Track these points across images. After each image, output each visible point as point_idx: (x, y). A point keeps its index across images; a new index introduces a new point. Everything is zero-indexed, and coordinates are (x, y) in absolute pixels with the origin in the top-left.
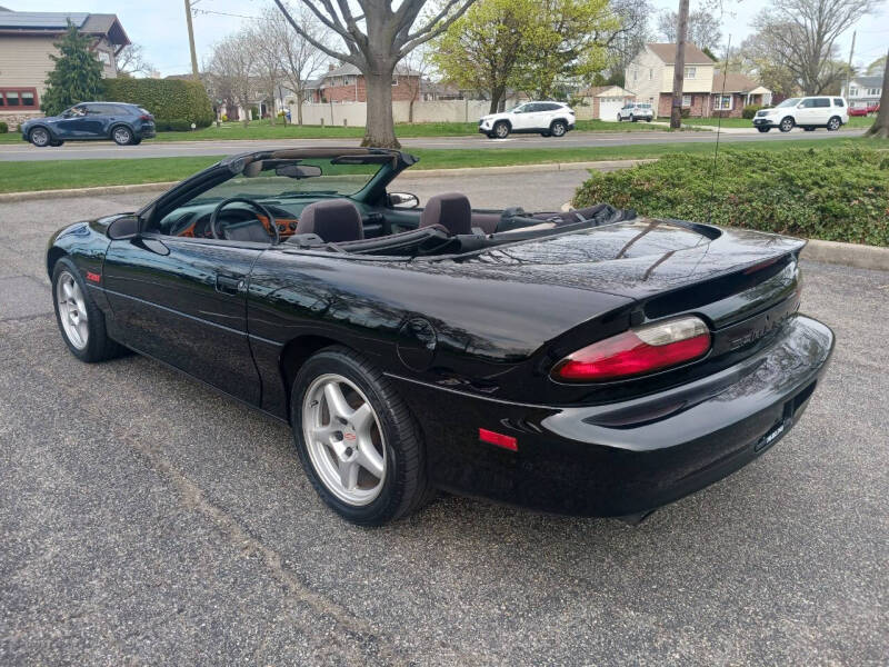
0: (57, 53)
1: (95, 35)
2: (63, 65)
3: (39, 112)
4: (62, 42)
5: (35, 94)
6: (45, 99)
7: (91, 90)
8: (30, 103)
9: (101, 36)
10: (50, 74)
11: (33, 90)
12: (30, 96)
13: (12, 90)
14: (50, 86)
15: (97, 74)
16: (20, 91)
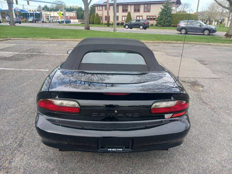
0: (163, 7)
1: (172, 2)
2: (163, 10)
3: (155, 21)
4: (164, 5)
5: (156, 17)
6: (157, 18)
7: (168, 17)
8: (154, 19)
9: (174, 3)
10: (160, 12)
11: (156, 16)
12: (155, 17)
13: (151, 16)
14: (159, 15)
15: (170, 12)
16: (153, 16)
